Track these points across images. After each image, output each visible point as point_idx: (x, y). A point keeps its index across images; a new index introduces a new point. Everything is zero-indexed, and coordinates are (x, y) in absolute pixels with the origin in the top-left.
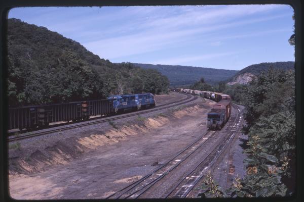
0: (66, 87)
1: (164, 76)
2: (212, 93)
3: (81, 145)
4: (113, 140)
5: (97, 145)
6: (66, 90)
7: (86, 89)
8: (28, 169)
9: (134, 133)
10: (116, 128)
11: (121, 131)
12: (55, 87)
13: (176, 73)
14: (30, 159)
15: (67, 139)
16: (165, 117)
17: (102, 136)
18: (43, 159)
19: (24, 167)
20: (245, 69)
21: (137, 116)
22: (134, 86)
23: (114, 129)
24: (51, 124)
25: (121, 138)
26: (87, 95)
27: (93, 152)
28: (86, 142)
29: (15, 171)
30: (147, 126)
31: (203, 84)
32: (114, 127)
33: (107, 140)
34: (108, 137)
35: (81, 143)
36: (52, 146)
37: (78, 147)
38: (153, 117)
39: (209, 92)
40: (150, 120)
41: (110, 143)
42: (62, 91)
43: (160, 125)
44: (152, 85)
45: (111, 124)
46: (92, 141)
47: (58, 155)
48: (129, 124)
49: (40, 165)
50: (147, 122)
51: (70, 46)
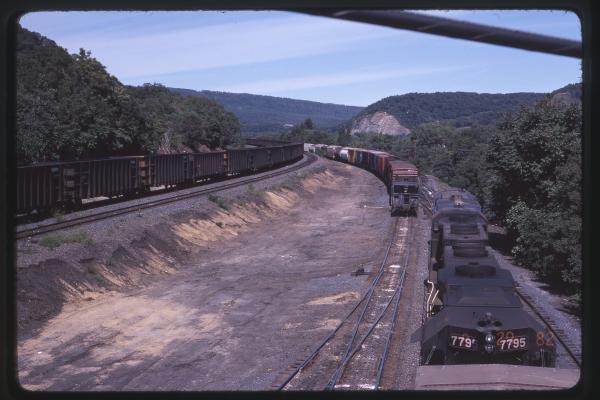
0: (85, 129)
1: (230, 114)
2: (340, 149)
3: (181, 239)
4: (227, 230)
5: (206, 238)
6: (85, 134)
7: (119, 134)
8: (117, 282)
9: (256, 220)
10: (225, 208)
11: (234, 215)
12: (64, 126)
13: (240, 108)
14: (114, 262)
15: (156, 226)
16: (291, 190)
17: (208, 223)
18: (134, 263)
19: (108, 277)
20: (376, 104)
21: (247, 186)
22: (185, 131)
23: (222, 209)
24: (85, 201)
25: (240, 227)
26: (121, 146)
27: (205, 252)
28: (187, 232)
29: (99, 286)
30: (269, 205)
31: (311, 132)
32: (221, 207)
33: (218, 231)
34: (219, 225)
35: (181, 235)
36: (139, 239)
37: (180, 243)
38: (273, 189)
39: (334, 147)
40: (270, 194)
41: (225, 236)
42: (77, 135)
43: (289, 205)
44: (216, 129)
45: (213, 200)
46: (197, 232)
47: (154, 257)
48: (242, 201)
49: (134, 275)
50: (267, 198)
51: (36, 47)
